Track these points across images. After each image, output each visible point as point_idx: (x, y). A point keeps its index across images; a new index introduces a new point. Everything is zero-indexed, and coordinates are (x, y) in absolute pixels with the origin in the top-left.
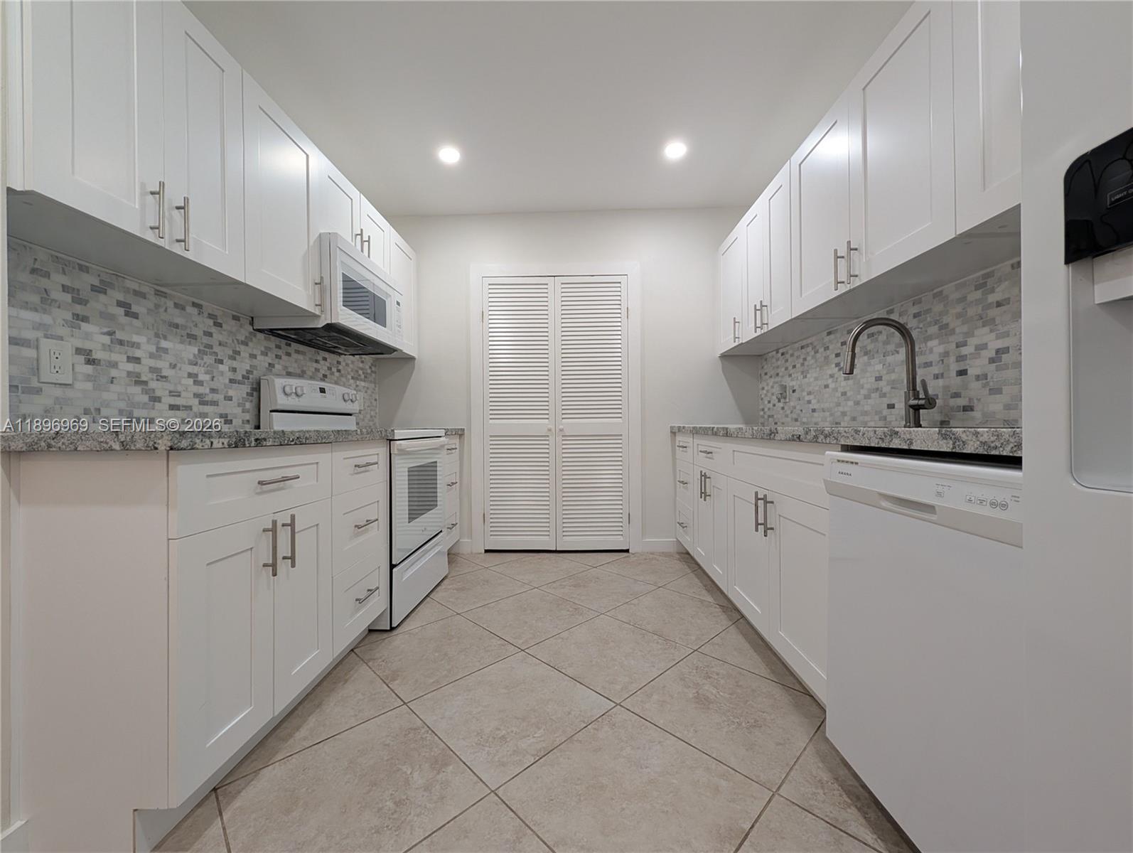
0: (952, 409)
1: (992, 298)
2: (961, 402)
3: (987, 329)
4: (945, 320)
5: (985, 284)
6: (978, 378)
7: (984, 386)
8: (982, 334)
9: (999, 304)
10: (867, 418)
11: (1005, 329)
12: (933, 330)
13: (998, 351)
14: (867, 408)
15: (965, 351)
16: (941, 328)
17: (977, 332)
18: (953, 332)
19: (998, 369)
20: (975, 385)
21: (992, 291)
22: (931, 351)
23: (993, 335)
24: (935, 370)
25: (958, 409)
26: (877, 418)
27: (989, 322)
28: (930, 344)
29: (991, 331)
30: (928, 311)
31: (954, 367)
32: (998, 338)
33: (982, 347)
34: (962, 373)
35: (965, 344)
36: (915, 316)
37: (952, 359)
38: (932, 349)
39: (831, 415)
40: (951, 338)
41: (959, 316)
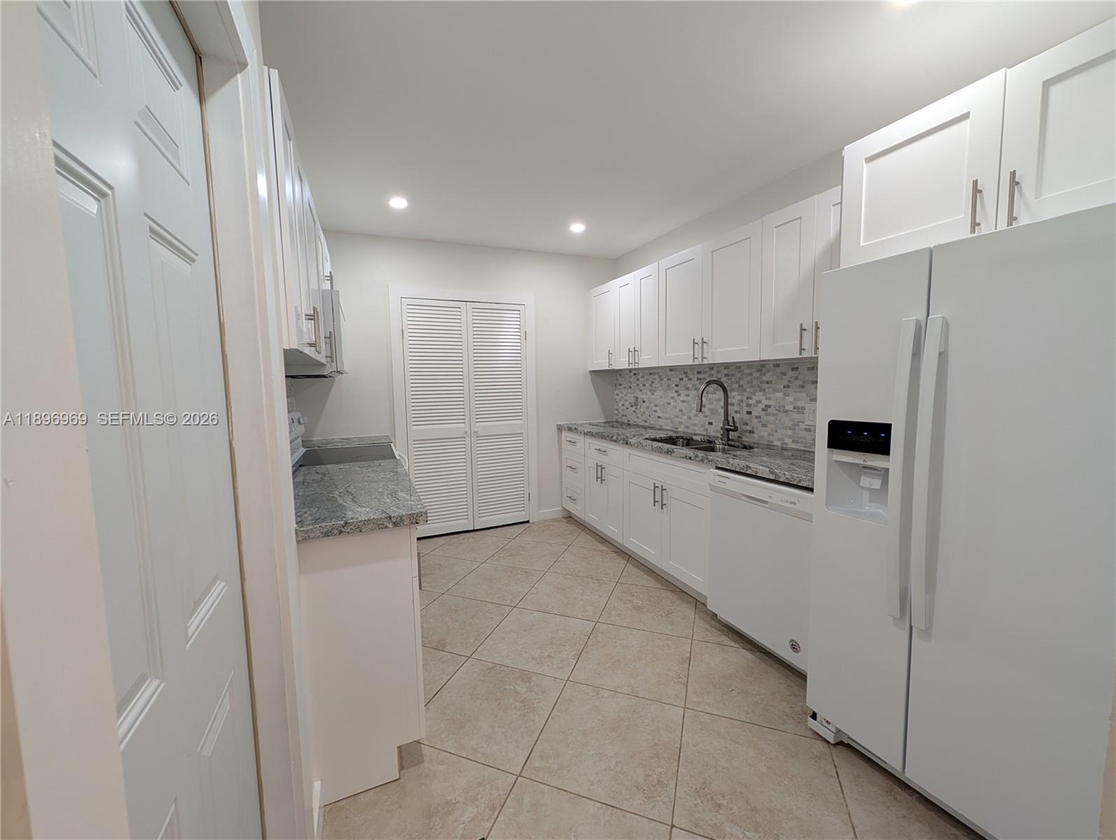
0: (744, 431)
1: (765, 378)
2: (748, 428)
3: (761, 393)
4: (742, 383)
5: (761, 370)
6: (756, 417)
7: (760, 422)
8: (759, 396)
9: (767, 383)
10: (696, 428)
11: (770, 396)
12: (735, 386)
13: (766, 406)
14: (696, 422)
15: (751, 402)
16: (739, 386)
17: (757, 394)
18: (745, 390)
19: (766, 415)
20: (755, 420)
21: (764, 375)
22: (734, 397)
23: (764, 397)
24: (736, 408)
25: (747, 431)
26: (702, 429)
27: (763, 390)
28: (733, 393)
29: (764, 395)
30: (733, 375)
31: (746, 409)
32: (766, 399)
33: (759, 402)
34: (749, 413)
35: (751, 398)
36: (726, 375)
37: (745, 404)
38: (735, 397)
39: (672, 422)
40: (744, 393)
41: (748, 383)
